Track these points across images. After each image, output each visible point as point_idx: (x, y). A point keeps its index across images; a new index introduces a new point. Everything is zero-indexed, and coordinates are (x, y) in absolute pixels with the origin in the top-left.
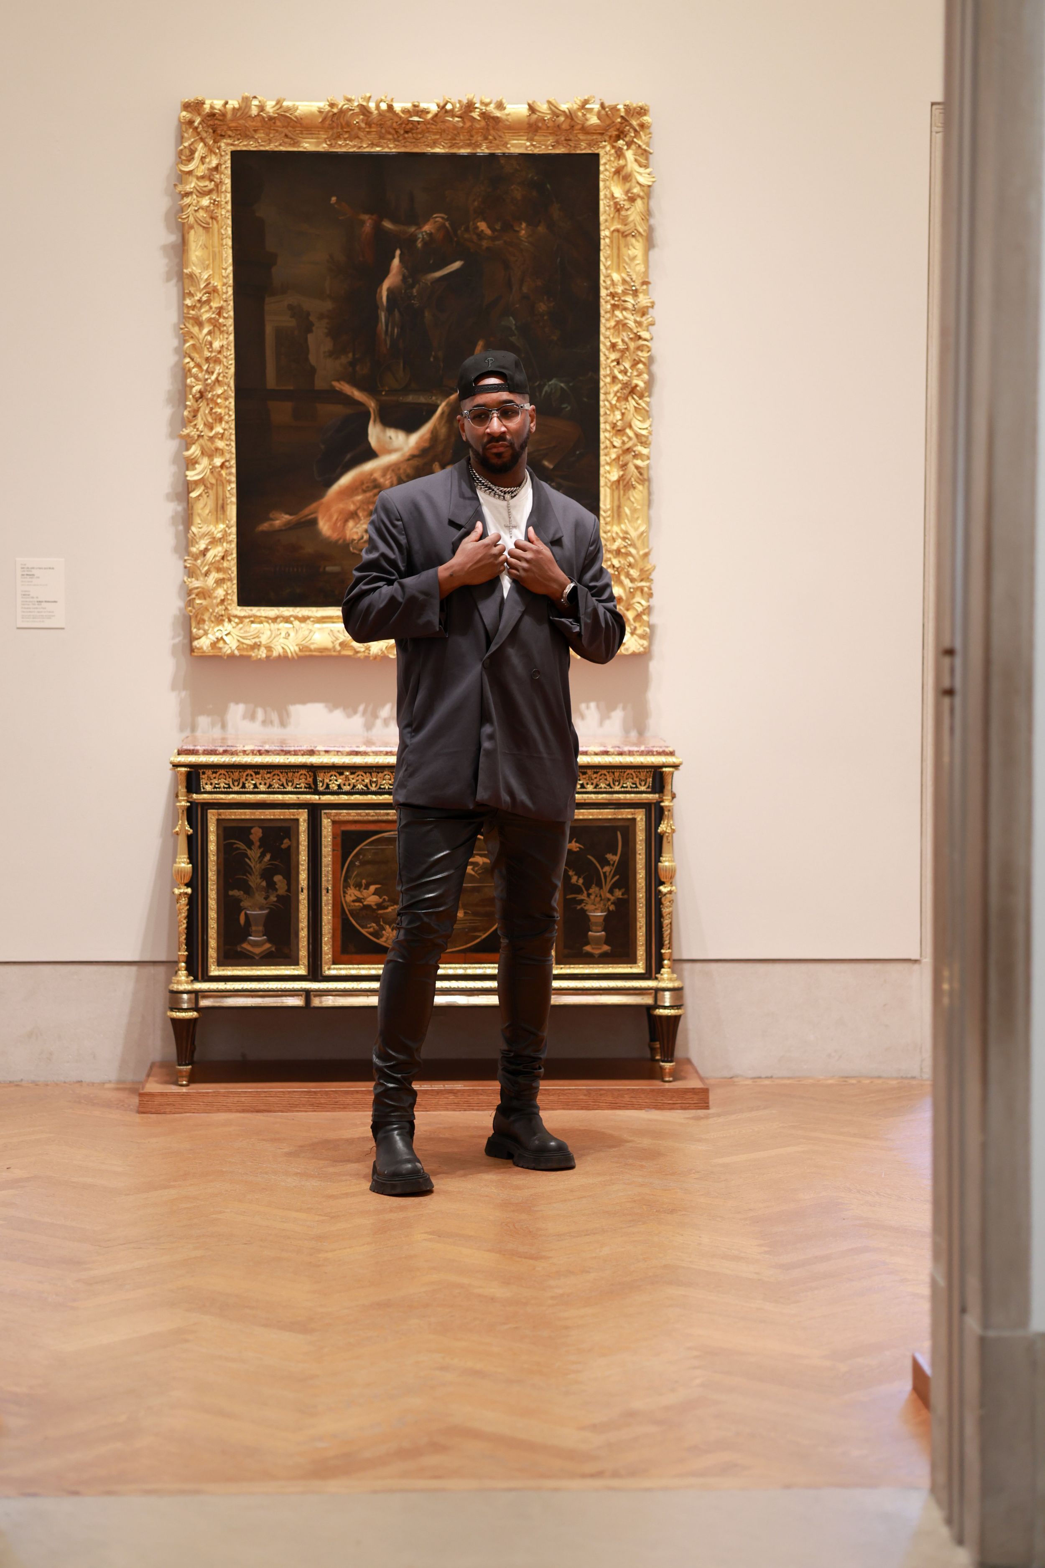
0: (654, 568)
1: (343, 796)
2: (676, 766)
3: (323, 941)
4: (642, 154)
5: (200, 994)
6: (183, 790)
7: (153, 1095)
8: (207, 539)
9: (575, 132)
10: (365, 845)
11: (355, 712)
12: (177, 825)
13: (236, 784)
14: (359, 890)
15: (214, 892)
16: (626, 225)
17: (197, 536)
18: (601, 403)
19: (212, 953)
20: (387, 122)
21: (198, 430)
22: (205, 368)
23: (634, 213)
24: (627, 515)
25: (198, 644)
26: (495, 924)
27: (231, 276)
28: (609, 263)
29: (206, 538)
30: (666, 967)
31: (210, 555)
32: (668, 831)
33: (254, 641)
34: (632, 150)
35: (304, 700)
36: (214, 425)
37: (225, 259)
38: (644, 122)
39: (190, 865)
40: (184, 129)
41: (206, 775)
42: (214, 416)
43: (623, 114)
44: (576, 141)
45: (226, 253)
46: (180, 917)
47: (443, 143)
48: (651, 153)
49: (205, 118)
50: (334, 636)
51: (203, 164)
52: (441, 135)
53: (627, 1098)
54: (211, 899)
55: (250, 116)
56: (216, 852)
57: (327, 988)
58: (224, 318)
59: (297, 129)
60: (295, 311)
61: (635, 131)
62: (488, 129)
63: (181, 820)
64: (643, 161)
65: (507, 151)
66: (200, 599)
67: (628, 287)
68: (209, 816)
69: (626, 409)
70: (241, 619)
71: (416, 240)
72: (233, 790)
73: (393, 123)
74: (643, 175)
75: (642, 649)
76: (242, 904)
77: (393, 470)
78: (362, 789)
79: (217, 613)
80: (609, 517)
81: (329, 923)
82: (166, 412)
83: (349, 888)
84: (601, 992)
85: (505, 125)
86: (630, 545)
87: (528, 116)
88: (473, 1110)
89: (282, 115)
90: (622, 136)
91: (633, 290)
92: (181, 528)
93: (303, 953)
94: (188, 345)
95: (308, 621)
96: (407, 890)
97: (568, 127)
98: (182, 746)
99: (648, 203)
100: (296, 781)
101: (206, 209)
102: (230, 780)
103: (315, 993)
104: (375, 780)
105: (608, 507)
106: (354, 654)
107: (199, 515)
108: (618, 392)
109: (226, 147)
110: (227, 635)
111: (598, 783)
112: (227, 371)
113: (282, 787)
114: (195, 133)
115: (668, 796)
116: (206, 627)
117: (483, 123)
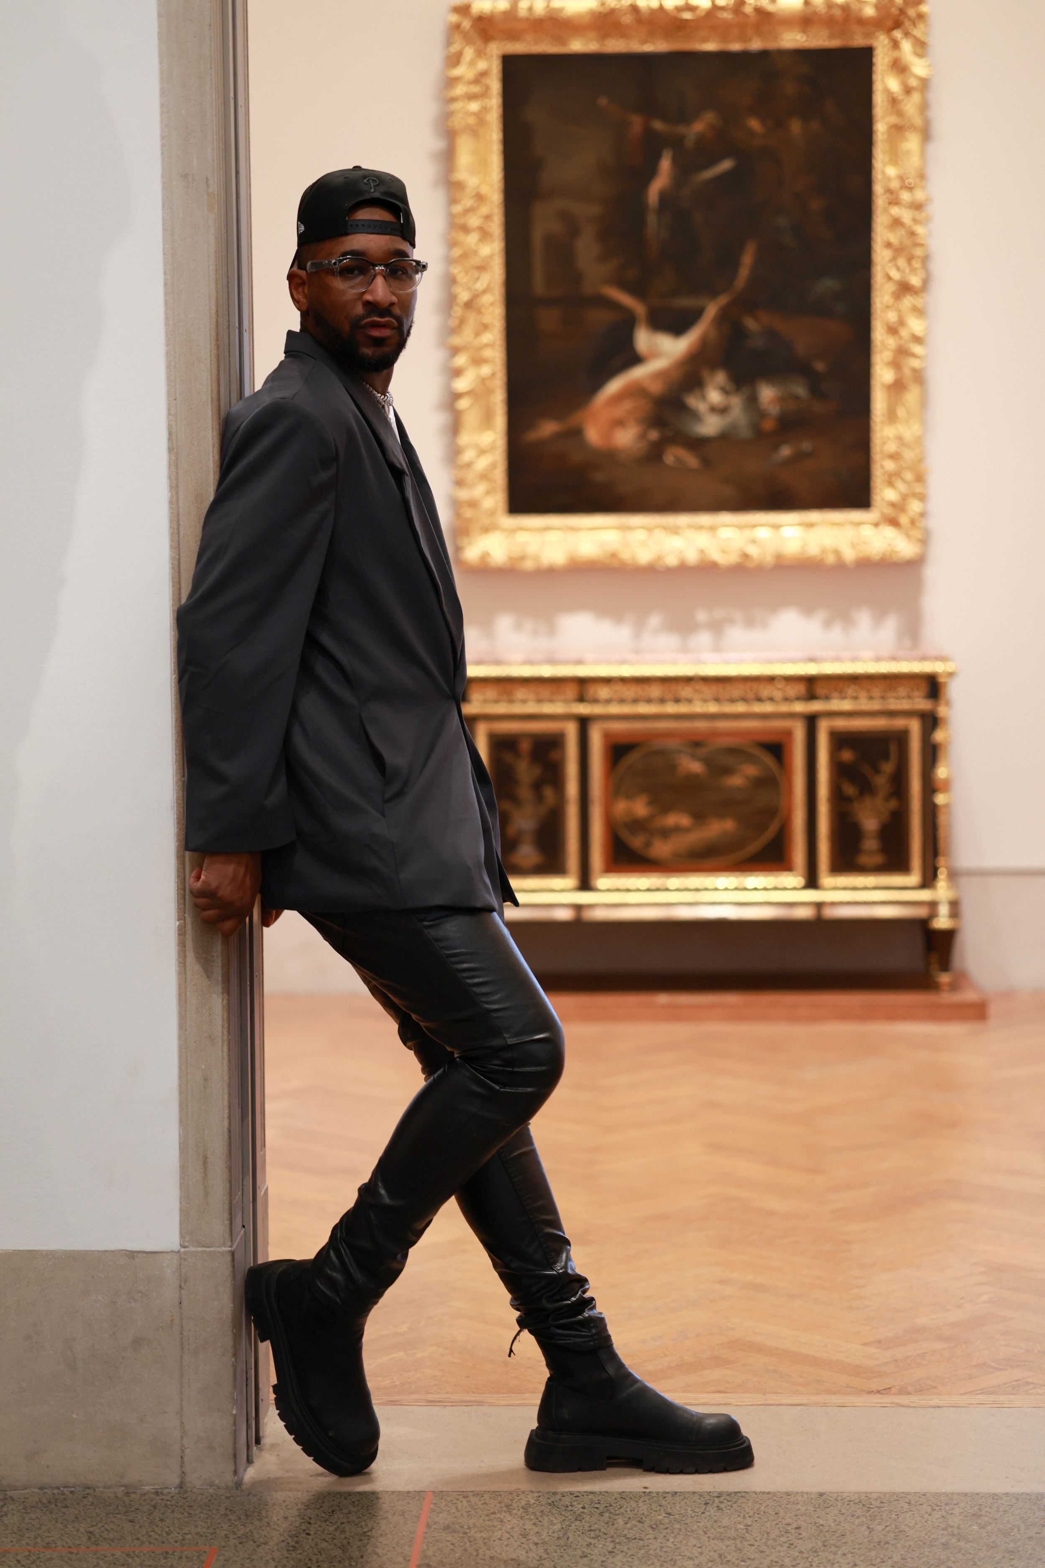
0: (929, 469)
2: (951, 675)
3: (592, 853)
4: (920, 45)
8: (476, 449)
9: (850, 24)
10: (633, 757)
11: (624, 622)
13: (505, 696)
14: (629, 802)
16: (902, 119)
17: (464, 447)
18: (874, 304)
20: (658, 21)
21: (465, 339)
22: (473, 276)
23: (910, 106)
24: (901, 416)
27: (503, 182)
28: (883, 158)
29: (473, 448)
30: (941, 875)
31: (478, 466)
32: (943, 740)
33: (522, 551)
34: (909, 40)
35: (571, 611)
36: (481, 334)
37: (491, 165)
38: (922, 11)
40: (452, 33)
41: (475, 687)
42: (481, 325)
44: (852, 34)
45: (494, 159)
47: (714, 40)
48: (928, 45)
49: (474, 22)
51: (472, 68)
52: (713, 32)
53: (903, 1011)
55: (519, 18)
57: (597, 902)
58: (492, 224)
59: (566, 29)
60: (566, 217)
61: (912, 20)
62: (761, 25)
64: (921, 52)
65: (780, 46)
66: (469, 508)
67: (903, 182)
69: (901, 307)
71: (686, 140)
72: (502, 702)
73: (663, 21)
74: (921, 67)
75: (916, 555)
76: (512, 816)
77: (663, 377)
79: (484, 523)
80: (879, 419)
81: (597, 835)
82: (432, 323)
83: (619, 800)
84: (875, 904)
85: (778, 19)
86: (903, 449)
87: (803, 9)
89: (552, 14)
90: (898, 27)
91: (908, 186)
92: (448, 439)
93: (573, 863)
94: (456, 252)
95: (576, 532)
97: (843, 20)
99: (925, 96)
101: (475, 114)
102: (499, 692)
103: (585, 905)
105: (879, 408)
107: (466, 426)
108: (893, 291)
109: (496, 50)
111: (870, 692)
112: (494, 278)
114: (464, 37)
115: (943, 704)
117: (756, 18)
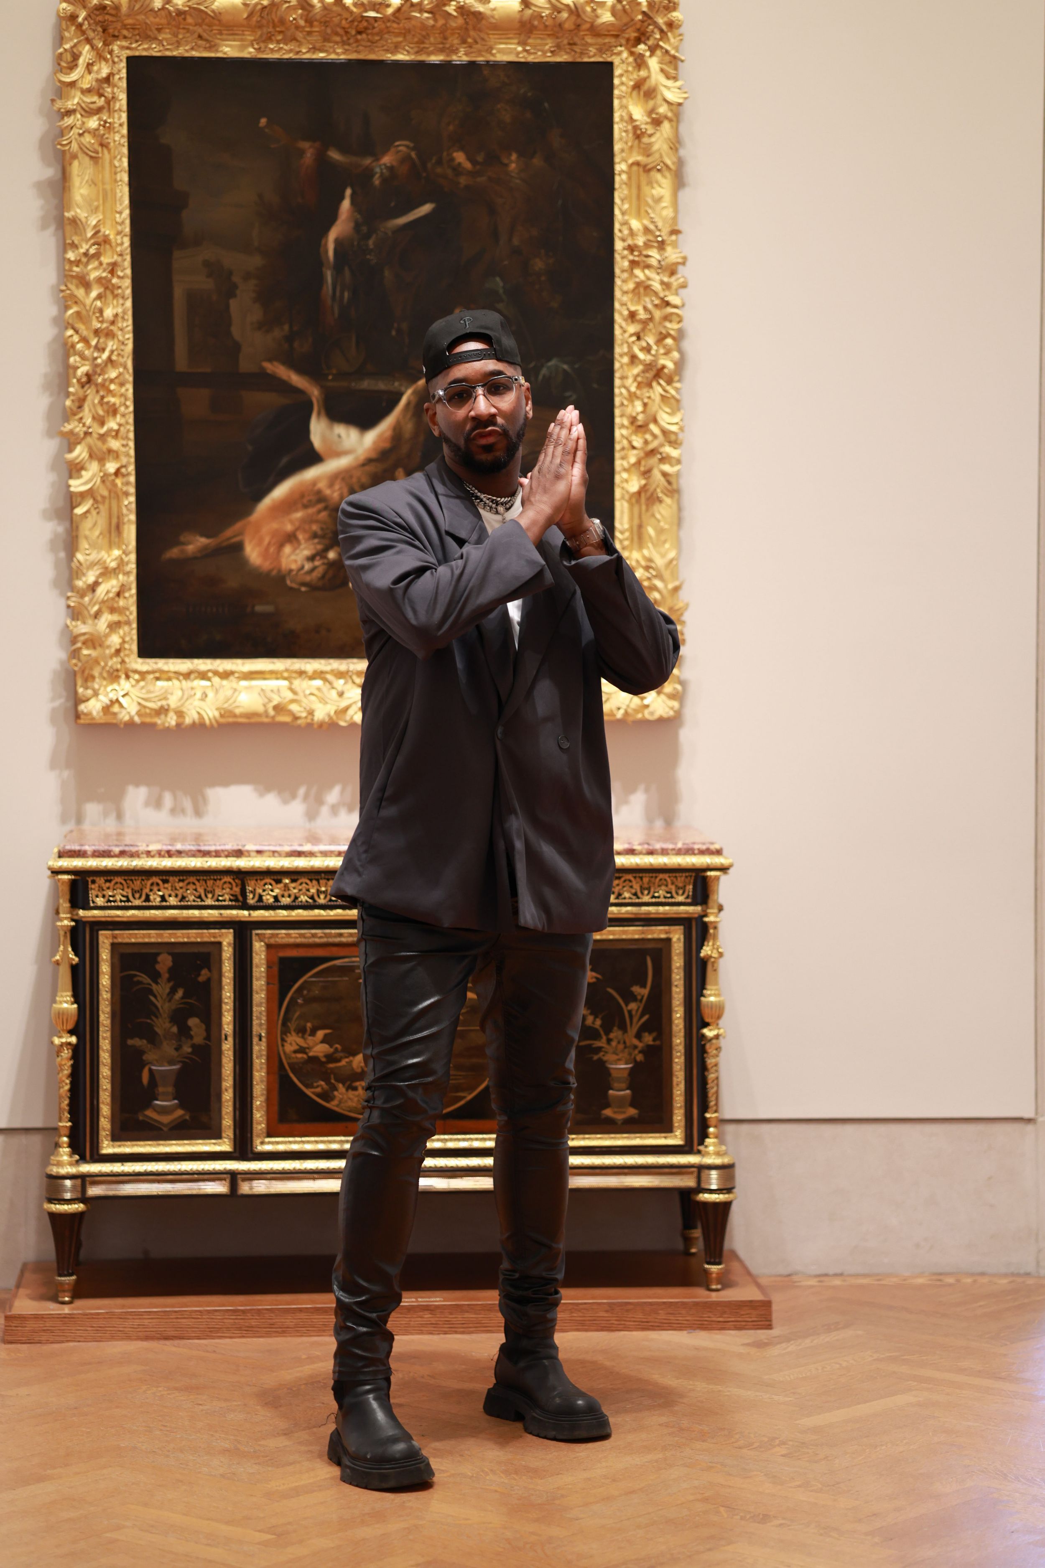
0: (687, 606)
1: (280, 911)
2: (724, 869)
3: (254, 1106)
4: (670, 62)
5: (88, 1179)
6: (65, 905)
7: (24, 1318)
8: (98, 569)
9: (582, 33)
10: (311, 977)
11: (294, 796)
12: (58, 951)
13: (137, 895)
14: (303, 1037)
15: (107, 1041)
16: (648, 156)
17: (84, 565)
18: (617, 391)
19: (105, 1124)
20: (334, 19)
21: (84, 425)
22: (94, 342)
23: (659, 140)
24: (650, 537)
25: (86, 707)
26: (484, 1080)
27: (128, 222)
28: (626, 206)
29: (95, 568)
30: (711, 1136)
31: (101, 590)
32: (714, 955)
33: (159, 704)
34: (658, 57)
35: (226, 782)
36: (106, 419)
37: (120, 200)
38: (674, 19)
39: (75, 1006)
40: (64, 27)
41: (97, 885)
42: (105, 407)
43: (645, 9)
44: (583, 45)
45: (121, 192)
46: (61, 1075)
47: (407, 48)
48: (682, 61)
49: (92, 12)
50: (266, 697)
51: (90, 73)
52: (405, 37)
53: (662, 1315)
54: (103, 1050)
55: (152, 10)
56: (109, 987)
57: (260, 1170)
58: (119, 277)
59: (215, 28)
60: (213, 269)
61: (662, 31)
62: (467, 29)
63: (64, 945)
64: (672, 72)
65: (492, 58)
66: (87, 648)
67: (651, 238)
68: (101, 939)
69: (649, 398)
70: (143, 675)
71: (373, 176)
72: (134, 904)
73: (341, 20)
74: (672, 90)
75: (672, 713)
76: (144, 1058)
77: (343, 479)
78: (307, 901)
79: (111, 667)
80: (626, 539)
81: (262, 1081)
82: (41, 403)
83: (289, 1035)
84: (626, 1171)
85: (491, 23)
86: (655, 577)
87: (520, 12)
88: (456, 1332)
89: (194, 8)
90: (643, 39)
91: (658, 242)
92: (62, 555)
93: (227, 1122)
94: (70, 312)
95: (232, 678)
96: (379, 1053)
97: (573, 27)
98: (65, 846)
99: (677, 129)
100: (218, 892)
101: (94, 133)
102: (130, 891)
103: (243, 1176)
104: (323, 889)
105: (626, 526)
106: (293, 721)
107: (86, 538)
108: (638, 375)
109: (121, 51)
110: (123, 696)
111: (621, 892)
112: (122, 347)
113: (199, 900)
114: (79, 33)
115: (712, 908)
116: (96, 686)
117: (460, 21)
